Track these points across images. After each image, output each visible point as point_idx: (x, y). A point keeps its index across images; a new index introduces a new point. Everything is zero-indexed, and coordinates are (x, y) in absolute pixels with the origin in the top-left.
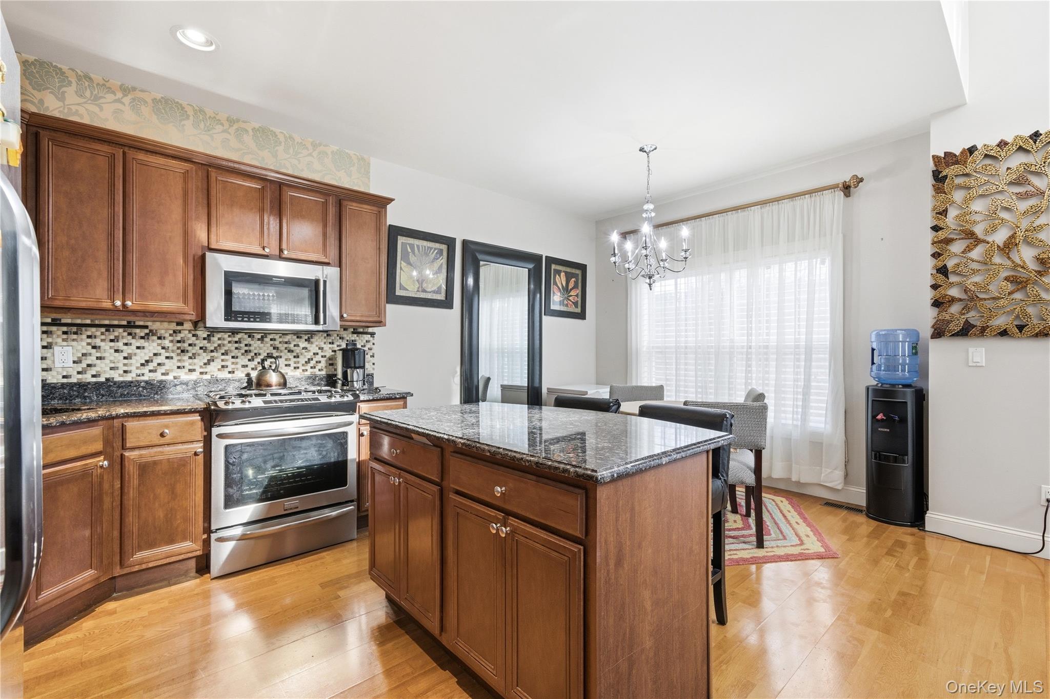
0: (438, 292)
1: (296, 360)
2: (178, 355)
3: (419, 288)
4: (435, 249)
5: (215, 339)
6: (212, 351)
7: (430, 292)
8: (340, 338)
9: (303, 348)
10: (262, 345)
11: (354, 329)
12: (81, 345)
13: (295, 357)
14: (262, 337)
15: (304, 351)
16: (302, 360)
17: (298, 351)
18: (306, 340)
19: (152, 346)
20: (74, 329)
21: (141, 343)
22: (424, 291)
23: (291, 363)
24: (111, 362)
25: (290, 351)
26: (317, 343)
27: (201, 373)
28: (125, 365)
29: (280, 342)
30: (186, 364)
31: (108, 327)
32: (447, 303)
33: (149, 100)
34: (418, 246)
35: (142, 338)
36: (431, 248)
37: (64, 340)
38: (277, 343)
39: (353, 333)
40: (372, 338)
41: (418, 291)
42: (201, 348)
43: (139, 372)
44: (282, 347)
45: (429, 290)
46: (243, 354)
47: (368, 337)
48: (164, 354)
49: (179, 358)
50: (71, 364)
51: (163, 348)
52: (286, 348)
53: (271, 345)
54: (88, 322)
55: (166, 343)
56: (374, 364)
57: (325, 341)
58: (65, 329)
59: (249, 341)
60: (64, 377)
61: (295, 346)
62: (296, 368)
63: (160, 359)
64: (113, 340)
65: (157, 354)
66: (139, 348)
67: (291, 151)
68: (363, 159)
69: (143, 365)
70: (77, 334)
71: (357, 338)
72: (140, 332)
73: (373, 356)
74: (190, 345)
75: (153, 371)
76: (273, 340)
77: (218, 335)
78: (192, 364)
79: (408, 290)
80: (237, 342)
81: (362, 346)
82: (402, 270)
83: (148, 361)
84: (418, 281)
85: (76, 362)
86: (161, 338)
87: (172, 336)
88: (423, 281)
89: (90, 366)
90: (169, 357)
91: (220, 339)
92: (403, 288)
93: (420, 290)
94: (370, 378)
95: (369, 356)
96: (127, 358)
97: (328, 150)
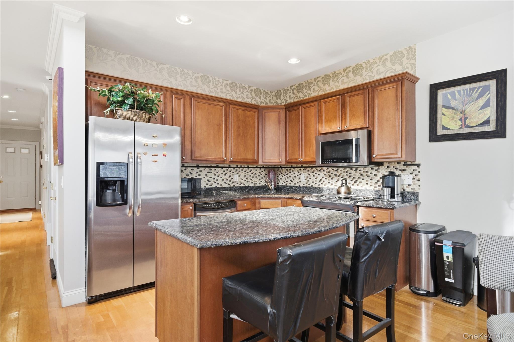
0: (486, 123)
1: (371, 181)
2: (329, 178)
3: (462, 125)
4: (479, 88)
5: (339, 171)
6: (338, 176)
7: (474, 127)
8: (395, 169)
9: (375, 175)
10: (356, 173)
11: (405, 163)
12: (306, 174)
13: (370, 179)
14: (356, 169)
15: (375, 176)
16: (374, 181)
17: (372, 177)
18: (376, 170)
19: (322, 174)
20: (305, 168)
21: (318, 173)
22: (467, 127)
23: (369, 183)
24: (313, 180)
25: (368, 176)
26: (382, 172)
27: (335, 186)
28: (315, 181)
29: (364, 172)
30: (330, 182)
31: (312, 167)
32: (499, 133)
33: (321, 79)
34: (459, 92)
35: (320, 171)
36: (474, 89)
37: (303, 172)
38: (362, 172)
39: (404, 165)
40: (418, 168)
41: (461, 128)
42: (335, 175)
43: (319, 184)
44: (364, 174)
45: (472, 125)
46: (349, 178)
47: (415, 167)
48: (325, 177)
49: (329, 179)
51: (324, 175)
52: (366, 175)
53: (360, 173)
54: (308, 166)
55: (325, 173)
56: (419, 186)
57: (386, 170)
58: (303, 169)
59: (350, 171)
60: (303, 184)
61: (370, 173)
62: (371, 185)
63: (324, 179)
64: (313, 172)
65: (323, 177)
66: (319, 175)
67: (369, 69)
68: (411, 48)
69: (319, 181)
70: (306, 170)
71: (407, 168)
72: (319, 169)
73: (418, 180)
74: (332, 173)
75: (322, 184)
76: (360, 170)
77: (340, 169)
78: (332, 182)
79: (450, 129)
80: (346, 172)
81: (410, 174)
82: (443, 114)
83: (321, 180)
84: (461, 120)
85: (305, 180)
86: (324, 171)
87: (326, 170)
88: (466, 119)
89: (308, 181)
90: (326, 179)
91: (341, 171)
92: (444, 128)
93: (463, 127)
94: (415, 195)
95: (415, 180)
96: (316, 178)
97: (388, 57)
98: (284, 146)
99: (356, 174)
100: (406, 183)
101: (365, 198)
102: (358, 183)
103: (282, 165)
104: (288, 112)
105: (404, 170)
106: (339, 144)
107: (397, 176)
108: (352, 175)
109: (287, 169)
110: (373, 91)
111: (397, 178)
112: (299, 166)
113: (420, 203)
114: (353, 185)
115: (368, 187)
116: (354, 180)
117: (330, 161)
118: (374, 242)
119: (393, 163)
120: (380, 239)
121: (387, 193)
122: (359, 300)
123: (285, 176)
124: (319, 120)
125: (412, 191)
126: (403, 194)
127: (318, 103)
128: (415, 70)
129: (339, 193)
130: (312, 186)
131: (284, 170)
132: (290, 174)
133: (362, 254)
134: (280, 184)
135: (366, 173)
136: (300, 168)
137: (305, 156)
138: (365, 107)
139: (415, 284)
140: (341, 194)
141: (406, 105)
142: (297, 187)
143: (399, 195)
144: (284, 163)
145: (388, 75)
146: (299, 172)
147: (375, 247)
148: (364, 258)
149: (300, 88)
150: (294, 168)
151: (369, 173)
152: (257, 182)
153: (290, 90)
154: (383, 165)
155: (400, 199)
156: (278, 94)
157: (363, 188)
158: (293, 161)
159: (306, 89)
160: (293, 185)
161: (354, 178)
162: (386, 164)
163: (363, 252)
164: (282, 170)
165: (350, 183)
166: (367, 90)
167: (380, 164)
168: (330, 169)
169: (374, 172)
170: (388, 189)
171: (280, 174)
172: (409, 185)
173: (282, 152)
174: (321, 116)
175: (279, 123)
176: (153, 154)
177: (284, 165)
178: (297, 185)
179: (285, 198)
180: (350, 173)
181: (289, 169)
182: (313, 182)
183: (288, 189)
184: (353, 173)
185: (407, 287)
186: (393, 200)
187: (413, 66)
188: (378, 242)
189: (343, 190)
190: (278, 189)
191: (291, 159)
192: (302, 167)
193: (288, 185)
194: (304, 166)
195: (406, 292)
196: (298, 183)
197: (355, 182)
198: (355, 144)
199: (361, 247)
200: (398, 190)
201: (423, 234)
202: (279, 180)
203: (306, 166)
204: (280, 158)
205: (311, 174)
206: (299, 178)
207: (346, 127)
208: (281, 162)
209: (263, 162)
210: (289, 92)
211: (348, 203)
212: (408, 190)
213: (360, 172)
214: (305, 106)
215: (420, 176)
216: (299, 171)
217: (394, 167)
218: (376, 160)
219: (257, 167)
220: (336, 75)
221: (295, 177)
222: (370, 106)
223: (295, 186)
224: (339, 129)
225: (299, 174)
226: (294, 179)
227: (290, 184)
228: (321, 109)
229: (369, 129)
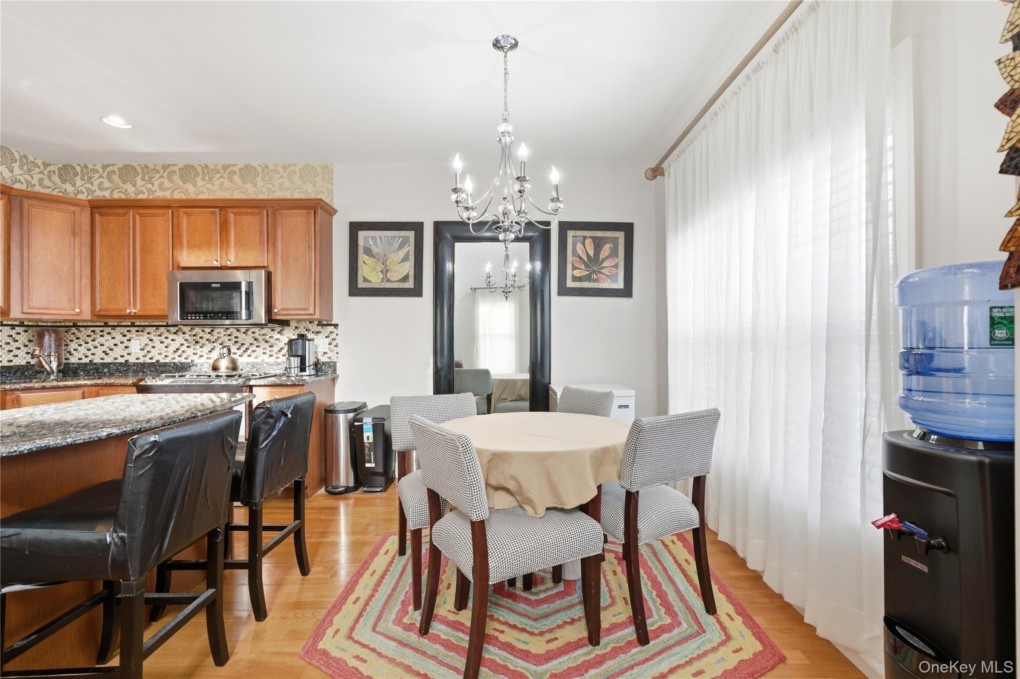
0: (405, 279)
1: (271, 349)
2: (194, 345)
3: (383, 279)
4: (400, 237)
5: (215, 333)
6: (213, 342)
7: (394, 282)
8: (307, 330)
9: (277, 339)
10: (246, 337)
11: (319, 322)
12: (144, 339)
13: (270, 346)
14: (246, 331)
15: (277, 341)
16: (276, 349)
17: (273, 342)
18: (279, 333)
19: (180, 339)
20: (141, 329)
21: (174, 337)
22: (389, 281)
23: (267, 351)
24: (159, 350)
25: (267, 342)
26: (288, 335)
27: (207, 358)
28: (165, 351)
29: (259, 335)
30: (198, 351)
31: (158, 326)
32: (416, 292)
33: (177, 170)
34: (381, 238)
35: (175, 333)
36: (395, 237)
37: (137, 336)
38: (256, 335)
39: (318, 325)
40: (335, 330)
41: (382, 281)
42: (207, 340)
43: (173, 356)
44: (260, 338)
45: (393, 279)
46: (233, 344)
47: (331, 328)
48: (186, 344)
49: (194, 347)
50: (139, 351)
51: (186, 340)
52: (263, 340)
53: (253, 337)
54: (147, 324)
55: (187, 336)
56: (337, 353)
57: (294, 332)
58: (137, 329)
59: (237, 334)
60: (137, 359)
61: (270, 337)
62: (271, 356)
63: (184, 348)
64: (160, 336)
65: (182, 345)
66: (173, 340)
67: (267, 178)
68: (327, 167)
69: (175, 352)
70: (142, 331)
71: (321, 330)
72: (173, 329)
73: (336, 346)
74: (201, 338)
75: (180, 356)
76: (253, 333)
77: (217, 331)
78: (202, 351)
79: (371, 282)
80: (229, 335)
81: (326, 337)
82: (364, 263)
83: (178, 349)
84: (382, 272)
85: (142, 350)
86: (184, 333)
87: (190, 331)
88: (387, 271)
89: (148, 352)
90: (188, 347)
91: (218, 333)
92: (366, 280)
93: (385, 281)
94: (333, 366)
95: (332, 346)
96: (166, 347)
97: (296, 169)
98: (86, 282)
99: (248, 339)
100: (320, 350)
101: (263, 374)
102: (249, 352)
103: (80, 321)
104: (97, 216)
105: (317, 332)
106: (216, 289)
107: (309, 340)
108: (239, 340)
109: (92, 329)
110: (274, 214)
111: (309, 344)
112: (125, 324)
113: (338, 375)
114: (240, 356)
115: (266, 358)
116: (243, 348)
117: (199, 317)
118: (277, 420)
119: (304, 322)
120: (286, 415)
121: (294, 365)
122: (257, 501)
123: (87, 343)
124: (176, 242)
125: (329, 360)
126: (316, 364)
127: (172, 212)
128: (332, 199)
129: (215, 368)
130: (158, 361)
131: (84, 333)
132: (102, 340)
133: (261, 438)
134: (73, 360)
135: (264, 337)
136: (128, 329)
137: (142, 304)
138: (261, 235)
139: (332, 483)
140: (220, 371)
141: (321, 244)
142: (121, 364)
143: (312, 367)
144: (87, 315)
145: (296, 196)
146: (124, 336)
147: (281, 425)
148: (265, 443)
149: (128, 172)
150: (114, 327)
151: (268, 337)
153: (101, 172)
154: (289, 325)
155: (313, 372)
156: (66, 172)
157: (259, 360)
158: (113, 313)
159: (143, 180)
160: (110, 361)
161: (242, 344)
162: (293, 324)
163: (263, 434)
164: (79, 331)
165: (235, 354)
166: (265, 211)
167: (285, 323)
168: (197, 330)
169: (276, 336)
170: (296, 358)
171: (71, 341)
172: (325, 353)
173: (81, 293)
174: (180, 237)
175: (74, 234)
177: (84, 321)
178: (122, 360)
179: (91, 386)
180: (236, 337)
181: (97, 330)
182: (160, 354)
183: (94, 370)
184: (241, 336)
185: (322, 491)
186: (304, 373)
187: (330, 192)
188: (283, 419)
189: (224, 364)
190: (68, 371)
191: (106, 310)
192: (133, 325)
193: (97, 360)
194: (136, 324)
195: (321, 496)
196: (122, 356)
197: (244, 351)
198: (246, 291)
199: (260, 429)
200: (310, 360)
201: (341, 415)
202: (69, 352)
203: (143, 324)
204: (77, 305)
205: (156, 339)
206: (127, 347)
207: (229, 262)
208: (78, 314)
209: (22, 313)
210: (98, 175)
211: (234, 383)
212: (323, 359)
213: (253, 335)
214: (142, 211)
215: (339, 340)
216: (128, 334)
217: (304, 328)
218: (278, 317)
220: (208, 171)
221: (116, 345)
222: (270, 235)
223: (114, 364)
224: (215, 264)
225: (124, 339)
226: (111, 350)
227: (102, 359)
228: (178, 225)
229: (268, 269)
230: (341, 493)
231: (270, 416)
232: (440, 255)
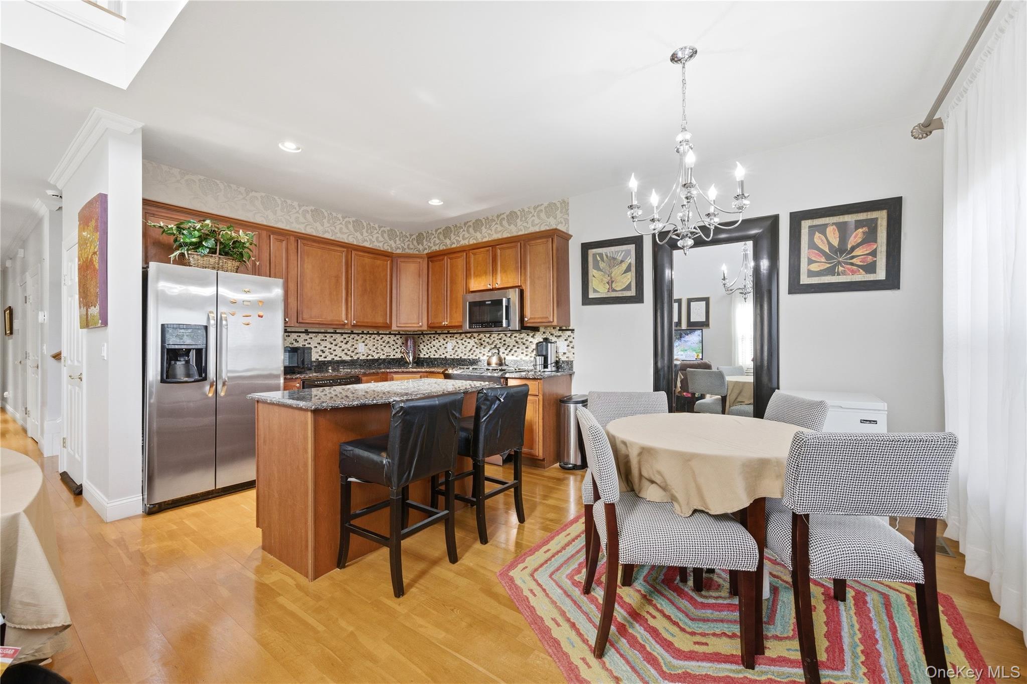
0: (628, 288)
2: (480, 346)
3: (609, 289)
4: (622, 251)
5: (491, 337)
6: (491, 344)
7: (619, 291)
8: (551, 334)
9: (530, 342)
10: (511, 340)
11: (560, 328)
12: (454, 342)
13: (526, 348)
14: (511, 335)
16: (529, 350)
17: (528, 344)
18: (532, 337)
19: (472, 342)
20: (452, 335)
21: (468, 340)
22: (614, 290)
23: (524, 352)
24: (462, 350)
25: (524, 344)
26: (537, 338)
27: (486, 356)
28: (465, 351)
29: (519, 339)
30: (482, 351)
31: (461, 333)
32: (638, 298)
33: (471, 224)
34: (606, 253)
35: (470, 338)
36: (618, 252)
37: (451, 340)
38: (517, 339)
39: (559, 330)
40: (572, 334)
41: (608, 291)
42: (487, 342)
43: (468, 354)
45: (618, 289)
46: (503, 346)
47: (569, 333)
49: (480, 348)
50: (451, 350)
54: (455, 331)
55: (476, 339)
56: (574, 354)
57: (541, 336)
58: (450, 335)
59: (505, 338)
60: (450, 355)
61: (526, 340)
62: (527, 355)
63: (474, 349)
64: (462, 340)
65: (473, 346)
66: (469, 343)
67: (523, 219)
68: (564, 202)
69: (469, 351)
70: (453, 337)
71: (562, 334)
72: (469, 335)
73: (573, 348)
74: (484, 341)
75: (472, 354)
76: (515, 337)
77: (493, 336)
78: (484, 351)
79: (599, 292)
80: (500, 339)
81: (565, 340)
82: (594, 276)
83: (471, 349)
84: (608, 283)
85: (453, 349)
86: (474, 338)
87: (478, 336)
88: (612, 282)
89: (456, 351)
90: (477, 348)
91: (494, 337)
92: (595, 291)
93: (610, 291)
94: (570, 363)
95: (570, 347)
96: (465, 348)
97: (542, 208)
98: (425, 305)
99: (510, 342)
100: (561, 351)
101: (517, 369)
102: (513, 351)
103: (424, 330)
104: (430, 263)
105: (559, 336)
106: (489, 305)
107: (551, 343)
108: (506, 342)
109: (430, 335)
110: (525, 245)
111: (551, 345)
112: (445, 332)
113: (574, 372)
114: (507, 355)
115: (523, 357)
116: (509, 349)
117: (479, 326)
118: (493, 403)
119: (549, 328)
120: (500, 400)
121: (539, 362)
122: (480, 459)
123: (427, 345)
124: (468, 276)
125: (567, 359)
126: (557, 363)
127: (466, 254)
128: (569, 226)
129: (489, 364)
130: (461, 357)
131: (427, 337)
132: (434, 343)
133: (482, 414)
134: (422, 356)
135: (522, 340)
136: (446, 335)
137: (451, 319)
138: (517, 263)
139: (564, 460)
140: (492, 366)
141: (558, 264)
142: (443, 358)
143: (553, 365)
144: (425, 328)
145: (543, 228)
146: (444, 340)
147: (496, 406)
148: (484, 418)
149: (447, 232)
150: (439, 334)
151: (525, 340)
152: (390, 353)
153: (435, 234)
154: (539, 331)
155: (554, 369)
156: (420, 238)
157: (518, 359)
158: (437, 325)
159: (454, 235)
160: (438, 357)
161: (508, 346)
162: (542, 330)
163: (483, 412)
164: (424, 337)
165: (504, 353)
166: (519, 244)
167: (535, 329)
168: (482, 335)
169: (531, 339)
170: (540, 357)
171: (421, 343)
172: (564, 353)
173: (422, 313)
174: (470, 270)
175: (419, 276)
176: (244, 315)
177: (426, 331)
178: (443, 356)
179: (424, 372)
180: (504, 341)
181: (432, 336)
182: (462, 352)
183: (431, 362)
184: (508, 340)
185: (557, 465)
186: (546, 370)
187: (567, 221)
188: (498, 402)
189: (494, 360)
190: (419, 362)
191: (434, 323)
192: (448, 333)
193: (432, 357)
194: (451, 332)
195: (555, 468)
196: (443, 354)
197: (510, 351)
198: (506, 306)
199: (481, 408)
200: (551, 359)
202: (420, 351)
203: (453, 332)
204: (420, 321)
205: (460, 342)
206: (445, 348)
207: (497, 285)
208: (421, 327)
209: (397, 327)
210: (433, 237)
211: (496, 375)
212: (563, 358)
213: (515, 338)
214: (451, 256)
215: (575, 343)
216: (446, 338)
217: (550, 333)
218: (529, 325)
219: (390, 334)
220: (489, 221)
221: (440, 346)
222: (522, 262)
223: (440, 358)
224: (490, 287)
225: (445, 342)
226: (438, 349)
227: (434, 355)
228: (469, 262)
229: (521, 288)
230: (569, 469)
231: (486, 399)
232: (659, 262)
